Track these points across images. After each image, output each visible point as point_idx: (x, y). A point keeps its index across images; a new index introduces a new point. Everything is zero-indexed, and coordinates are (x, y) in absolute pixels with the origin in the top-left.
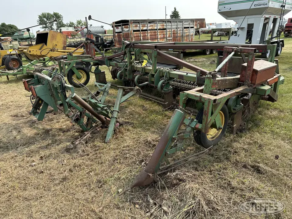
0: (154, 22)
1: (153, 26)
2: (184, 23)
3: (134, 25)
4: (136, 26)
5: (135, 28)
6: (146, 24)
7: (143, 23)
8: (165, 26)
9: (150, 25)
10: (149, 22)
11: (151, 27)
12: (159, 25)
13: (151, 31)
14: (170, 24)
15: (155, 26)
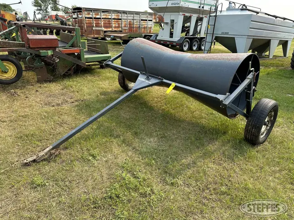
0: (108, 12)
1: (107, 15)
2: (141, 16)
3: (86, 13)
4: (89, 14)
5: (87, 15)
6: (99, 13)
7: (96, 12)
8: (120, 17)
9: (104, 14)
10: (103, 11)
11: (105, 16)
12: (114, 15)
13: (105, 20)
14: (126, 15)
15: (109, 16)
